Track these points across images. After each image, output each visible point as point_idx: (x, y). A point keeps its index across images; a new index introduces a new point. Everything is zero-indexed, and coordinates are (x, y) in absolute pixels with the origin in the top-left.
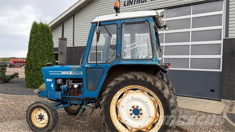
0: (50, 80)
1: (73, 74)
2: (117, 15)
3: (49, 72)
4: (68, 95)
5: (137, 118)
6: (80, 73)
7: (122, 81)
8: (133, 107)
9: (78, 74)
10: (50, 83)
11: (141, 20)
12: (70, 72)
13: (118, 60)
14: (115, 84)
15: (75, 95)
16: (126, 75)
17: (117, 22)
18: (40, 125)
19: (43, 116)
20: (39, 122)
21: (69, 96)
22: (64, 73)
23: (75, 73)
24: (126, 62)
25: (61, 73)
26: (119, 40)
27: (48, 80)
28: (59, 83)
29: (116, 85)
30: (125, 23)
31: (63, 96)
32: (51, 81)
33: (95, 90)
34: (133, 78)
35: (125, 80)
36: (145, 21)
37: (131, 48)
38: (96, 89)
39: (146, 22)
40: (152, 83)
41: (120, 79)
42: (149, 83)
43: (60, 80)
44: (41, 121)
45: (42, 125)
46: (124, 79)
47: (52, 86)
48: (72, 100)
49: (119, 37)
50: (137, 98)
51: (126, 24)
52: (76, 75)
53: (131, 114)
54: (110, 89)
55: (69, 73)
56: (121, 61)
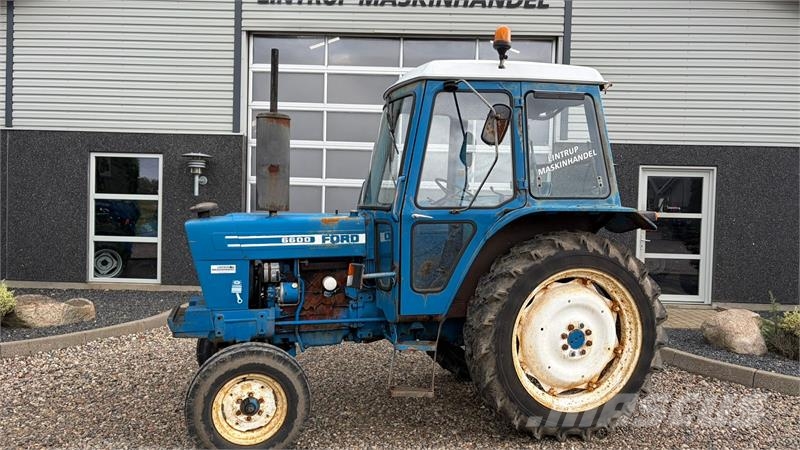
0: (231, 269)
1: (327, 242)
2: (501, 67)
3: (227, 237)
4: (297, 318)
5: (578, 356)
6: (355, 238)
7: (549, 257)
8: (570, 327)
9: (345, 242)
10: (228, 279)
11: (574, 90)
12: (315, 236)
13: (524, 198)
14: (528, 266)
15: (323, 315)
16: (560, 242)
17: (509, 88)
18: (244, 435)
19: (261, 400)
20: (237, 427)
21: (301, 322)
22: (289, 241)
23: (335, 239)
24: (545, 204)
25: (279, 240)
26: (521, 139)
27: (215, 269)
28: (273, 275)
29: (531, 267)
30: (532, 94)
31: (280, 323)
32: (234, 271)
33: (439, 289)
34: (578, 248)
35: (556, 254)
36: (587, 94)
37: (557, 166)
38: (445, 287)
39: (586, 97)
40: (621, 260)
41: (544, 252)
42: (615, 261)
43: (275, 267)
44: (249, 419)
45: (250, 434)
46: (552, 252)
47: (237, 289)
48: (310, 335)
49: (519, 133)
50: (580, 302)
51: (536, 98)
52: (339, 245)
53: (565, 348)
54: (514, 281)
55: (313, 240)
56: (533, 203)
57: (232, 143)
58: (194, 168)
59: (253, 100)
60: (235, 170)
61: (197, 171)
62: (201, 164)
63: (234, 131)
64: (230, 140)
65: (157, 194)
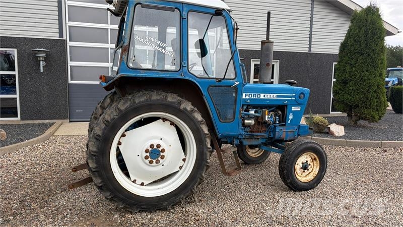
57: (59, 43)
58: (39, 57)
59: (69, 21)
60: (62, 58)
61: (41, 59)
62: (43, 55)
63: (59, 37)
64: (58, 42)
65: (15, 71)
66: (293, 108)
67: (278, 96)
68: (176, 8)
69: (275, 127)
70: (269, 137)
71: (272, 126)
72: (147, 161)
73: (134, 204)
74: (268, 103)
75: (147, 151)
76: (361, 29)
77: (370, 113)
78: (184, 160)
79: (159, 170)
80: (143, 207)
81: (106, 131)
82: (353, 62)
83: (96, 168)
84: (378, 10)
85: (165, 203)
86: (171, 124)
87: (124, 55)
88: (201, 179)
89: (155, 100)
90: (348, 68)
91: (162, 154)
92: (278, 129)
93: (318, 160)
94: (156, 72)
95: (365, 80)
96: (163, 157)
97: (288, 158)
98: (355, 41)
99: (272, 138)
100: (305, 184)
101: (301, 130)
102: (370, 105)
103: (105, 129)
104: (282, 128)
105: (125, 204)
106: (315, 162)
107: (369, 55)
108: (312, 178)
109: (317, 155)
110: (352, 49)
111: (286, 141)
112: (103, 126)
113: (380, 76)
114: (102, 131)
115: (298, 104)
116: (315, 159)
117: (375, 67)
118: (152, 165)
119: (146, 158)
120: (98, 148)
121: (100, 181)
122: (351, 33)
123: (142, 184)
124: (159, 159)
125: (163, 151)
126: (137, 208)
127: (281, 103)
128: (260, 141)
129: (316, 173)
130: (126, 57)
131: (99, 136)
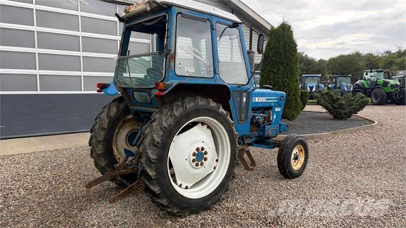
66: (276, 109)
67: (267, 99)
68: (208, 19)
69: (264, 126)
70: (259, 136)
71: (262, 126)
72: (194, 164)
73: (186, 208)
74: (261, 105)
75: (194, 154)
76: (280, 43)
77: (291, 112)
78: (217, 161)
79: (202, 171)
80: (193, 209)
81: (164, 138)
82: (275, 70)
83: (156, 175)
84: (290, 27)
85: (209, 203)
86: (208, 128)
87: (172, 63)
88: (233, 176)
89: (201, 106)
90: (271, 75)
91: (205, 156)
92: (267, 127)
93: (303, 151)
94: (197, 78)
95: (286, 85)
96: (206, 159)
97: (287, 151)
98: (276, 52)
99: (261, 136)
100: (297, 172)
101: (282, 128)
102: (290, 106)
103: (163, 135)
104: (269, 126)
105: (178, 209)
106: (301, 153)
107: (288, 65)
108: (301, 166)
109: (303, 147)
110: (274, 59)
111: (272, 137)
112: (161, 133)
113: (296, 82)
114: (160, 138)
115: (279, 106)
116: (301, 150)
117: (293, 74)
118: (198, 167)
119: (194, 161)
120: (157, 156)
121: (158, 188)
122: (271, 46)
123: (187, 188)
124: (203, 161)
125: (206, 153)
126: (188, 211)
127: (268, 105)
128: (254, 139)
129: (303, 162)
130: (173, 64)
131: (158, 143)
